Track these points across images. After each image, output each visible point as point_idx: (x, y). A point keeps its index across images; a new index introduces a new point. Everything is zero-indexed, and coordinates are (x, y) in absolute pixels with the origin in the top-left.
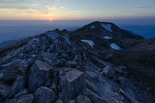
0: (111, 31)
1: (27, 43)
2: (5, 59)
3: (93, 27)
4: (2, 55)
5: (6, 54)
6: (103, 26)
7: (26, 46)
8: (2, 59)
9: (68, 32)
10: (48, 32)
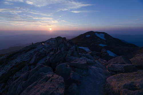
0: (105, 39)
1: (36, 48)
2: (14, 62)
3: (88, 36)
4: (12, 58)
5: (16, 57)
6: (97, 35)
7: (35, 50)
8: (12, 62)
9: (67, 40)
10: (51, 39)
